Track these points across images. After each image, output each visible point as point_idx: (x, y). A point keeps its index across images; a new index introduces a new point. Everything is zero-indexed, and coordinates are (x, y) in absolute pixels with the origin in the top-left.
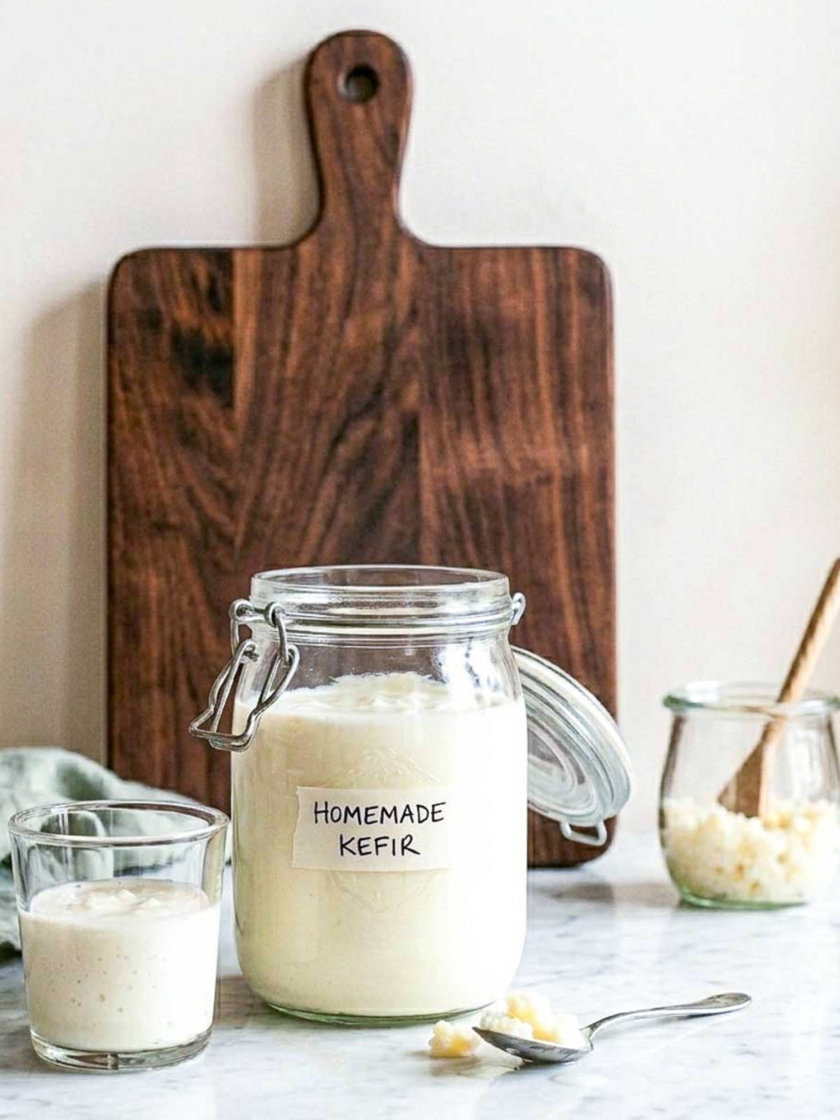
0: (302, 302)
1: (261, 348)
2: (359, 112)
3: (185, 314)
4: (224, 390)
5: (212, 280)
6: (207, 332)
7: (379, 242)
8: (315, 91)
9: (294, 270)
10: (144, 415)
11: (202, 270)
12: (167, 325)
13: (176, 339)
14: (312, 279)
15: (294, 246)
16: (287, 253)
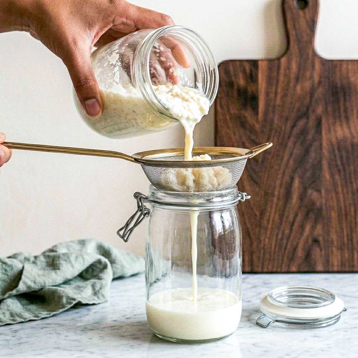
0: (281, 78)
1: (267, 94)
2: (301, 13)
3: (242, 82)
4: (255, 108)
5: (251, 71)
6: (249, 89)
7: (308, 58)
8: (286, 6)
9: (279, 67)
10: (228, 117)
11: (248, 67)
12: (236, 87)
13: (239, 90)
14: (285, 70)
15: (279, 59)
16: (277, 62)
